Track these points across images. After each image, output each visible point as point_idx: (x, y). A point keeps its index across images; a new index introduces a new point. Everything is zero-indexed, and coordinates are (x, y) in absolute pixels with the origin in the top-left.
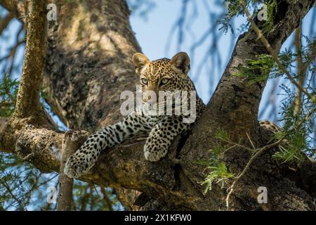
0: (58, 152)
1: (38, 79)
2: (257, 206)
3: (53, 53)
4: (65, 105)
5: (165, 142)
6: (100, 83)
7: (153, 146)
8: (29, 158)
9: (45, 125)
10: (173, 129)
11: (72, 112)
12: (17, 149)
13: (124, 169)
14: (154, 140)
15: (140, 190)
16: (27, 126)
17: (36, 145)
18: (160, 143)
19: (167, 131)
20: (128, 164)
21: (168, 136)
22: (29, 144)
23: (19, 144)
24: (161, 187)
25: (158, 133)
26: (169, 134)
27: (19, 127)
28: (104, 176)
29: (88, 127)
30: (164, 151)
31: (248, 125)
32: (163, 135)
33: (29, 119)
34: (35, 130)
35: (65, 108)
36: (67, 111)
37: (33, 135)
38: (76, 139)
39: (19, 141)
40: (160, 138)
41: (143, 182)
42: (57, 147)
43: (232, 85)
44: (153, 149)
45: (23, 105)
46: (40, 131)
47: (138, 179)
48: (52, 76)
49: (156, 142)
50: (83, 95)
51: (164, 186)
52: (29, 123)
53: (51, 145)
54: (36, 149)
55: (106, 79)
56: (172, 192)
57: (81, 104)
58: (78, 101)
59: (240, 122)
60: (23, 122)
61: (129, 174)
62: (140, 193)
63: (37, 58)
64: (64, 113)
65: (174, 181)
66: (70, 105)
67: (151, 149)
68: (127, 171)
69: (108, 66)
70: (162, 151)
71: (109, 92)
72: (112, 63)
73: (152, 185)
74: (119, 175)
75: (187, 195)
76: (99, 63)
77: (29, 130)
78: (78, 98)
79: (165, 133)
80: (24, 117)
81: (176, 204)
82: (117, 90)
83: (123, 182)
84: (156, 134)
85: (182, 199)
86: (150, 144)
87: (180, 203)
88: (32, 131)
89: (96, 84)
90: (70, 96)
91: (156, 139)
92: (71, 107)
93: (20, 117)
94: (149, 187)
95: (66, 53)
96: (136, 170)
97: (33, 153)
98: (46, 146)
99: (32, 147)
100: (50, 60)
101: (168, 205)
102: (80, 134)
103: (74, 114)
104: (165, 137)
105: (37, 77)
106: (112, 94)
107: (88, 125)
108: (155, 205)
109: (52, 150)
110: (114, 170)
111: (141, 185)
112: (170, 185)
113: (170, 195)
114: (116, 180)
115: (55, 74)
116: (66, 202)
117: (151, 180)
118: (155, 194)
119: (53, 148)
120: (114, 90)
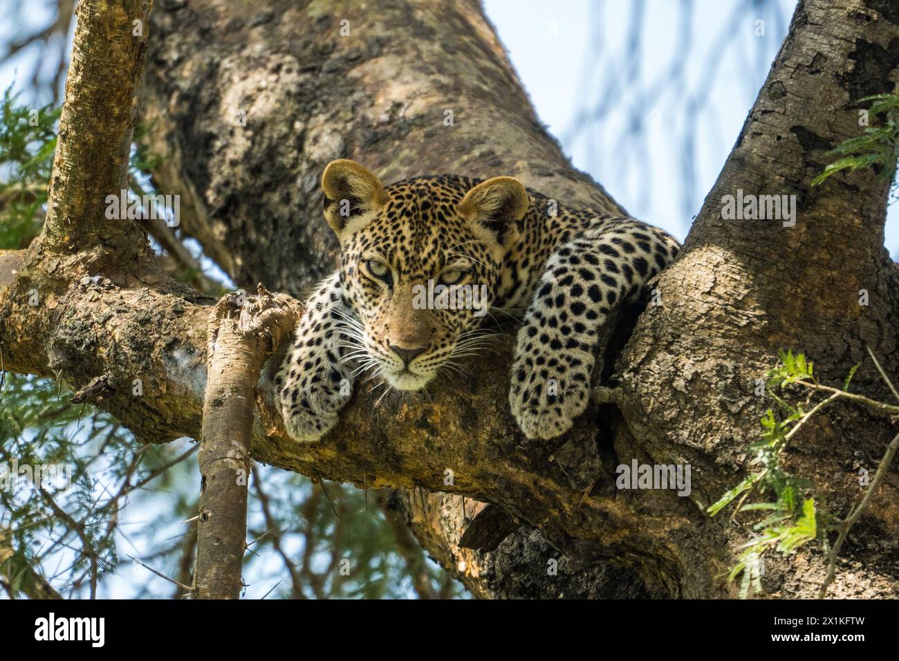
0: (195, 367)
1: (119, 119)
2: (885, 544)
3: (176, 25)
4: (221, 203)
5: (576, 363)
6: (340, 126)
7: (539, 389)
8: (96, 391)
9: (149, 278)
10: (590, 304)
11: (244, 229)
12: (53, 358)
13: (423, 424)
14: (537, 368)
15: (479, 497)
16: (85, 280)
17: (117, 346)
18: (562, 370)
19: (573, 319)
20: (437, 408)
21: (583, 338)
22: (95, 344)
23: (60, 344)
24: (551, 484)
25: (544, 339)
26: (580, 328)
27: (58, 284)
28: (355, 450)
29: (300, 278)
30: (582, 395)
31: (850, 265)
32: (563, 339)
33: (94, 255)
34: (114, 296)
35: (223, 214)
36: (227, 222)
37: (106, 310)
38: (256, 322)
39: (61, 333)
40: (555, 354)
41: (491, 469)
42: (190, 351)
43: (794, 129)
44: (543, 401)
45: (71, 211)
46: (133, 297)
47: (472, 459)
48: (173, 102)
49: (545, 374)
50: (283, 167)
51: (562, 480)
52: (92, 270)
53: (170, 347)
54: (117, 361)
55: (360, 111)
56: (590, 502)
57: (276, 197)
58: (268, 187)
59: (824, 255)
60: (74, 266)
61: (438, 442)
62: (482, 506)
63: (117, 46)
64: (219, 229)
65: (598, 463)
66: (237, 205)
67: (535, 402)
68: (433, 431)
69: (368, 67)
70: (576, 397)
71: (373, 157)
72: (379, 55)
73: (522, 477)
74: (406, 447)
75: (641, 512)
76: (335, 56)
77: (92, 294)
78: (264, 178)
79: (565, 330)
80: (75, 251)
81: (606, 541)
82: (400, 149)
83: (420, 470)
84: (538, 344)
85: (627, 525)
86: (526, 385)
87: (617, 538)
88: (105, 297)
89: (328, 128)
90: (239, 170)
91: (541, 361)
92: (244, 208)
93: (64, 250)
94: (509, 486)
95: (222, 24)
96: (464, 428)
97: (109, 375)
98: (151, 347)
99: (103, 352)
100: (166, 49)
101: (580, 546)
102: (269, 304)
103: (253, 236)
104: (572, 344)
105: (117, 111)
106: (383, 163)
107: (303, 270)
108: (535, 546)
109: (175, 362)
110: (390, 427)
111: (483, 476)
112: (583, 476)
113: (583, 512)
114: (396, 463)
115: (184, 97)
116: (226, 540)
117: (516, 462)
118: (532, 509)
119: (177, 354)
120: (390, 150)
